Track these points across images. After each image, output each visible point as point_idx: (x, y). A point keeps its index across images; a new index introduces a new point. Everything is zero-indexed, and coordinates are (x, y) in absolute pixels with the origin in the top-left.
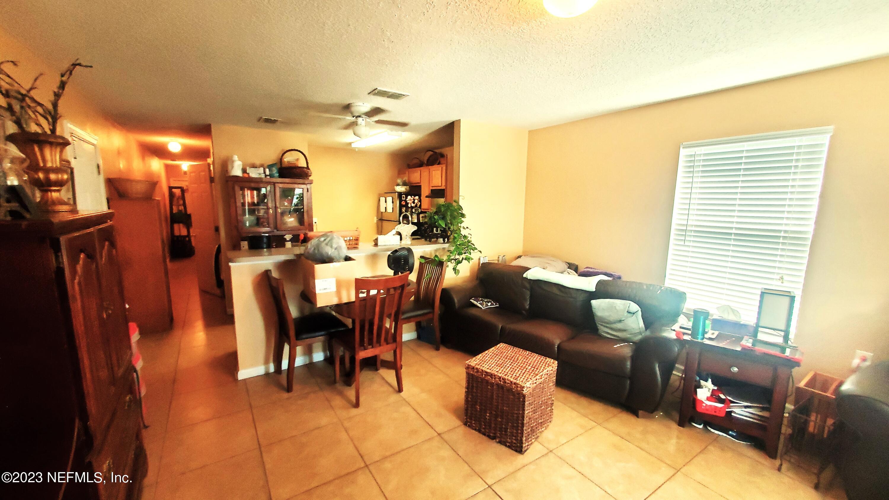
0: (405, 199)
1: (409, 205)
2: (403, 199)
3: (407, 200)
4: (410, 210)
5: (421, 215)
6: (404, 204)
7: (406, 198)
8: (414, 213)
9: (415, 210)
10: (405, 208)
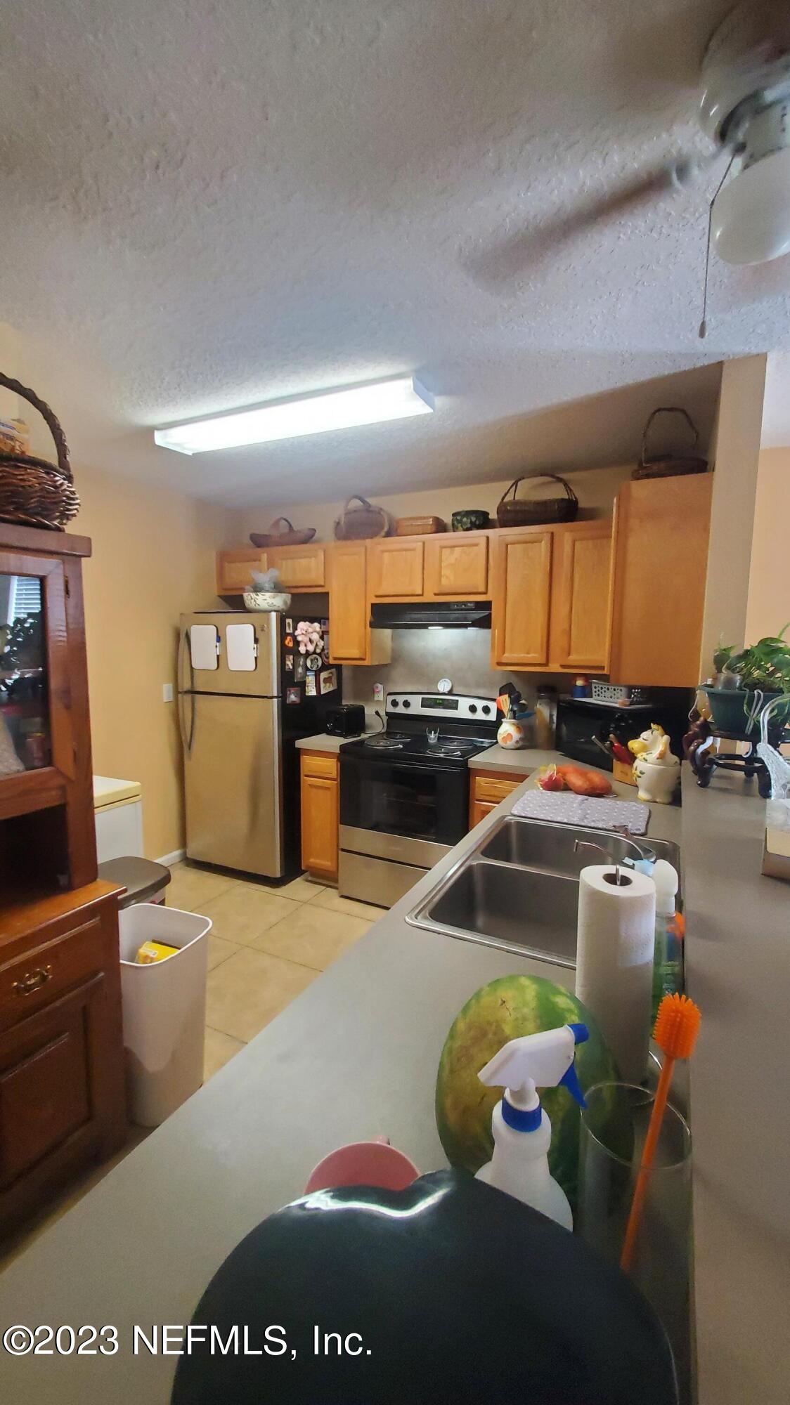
0: (291, 631)
1: (302, 649)
2: (288, 631)
3: (297, 633)
4: (301, 663)
5: (323, 675)
6: (291, 645)
7: (295, 628)
8: (310, 670)
9: (312, 661)
10: (291, 657)
